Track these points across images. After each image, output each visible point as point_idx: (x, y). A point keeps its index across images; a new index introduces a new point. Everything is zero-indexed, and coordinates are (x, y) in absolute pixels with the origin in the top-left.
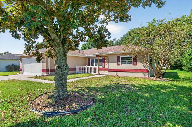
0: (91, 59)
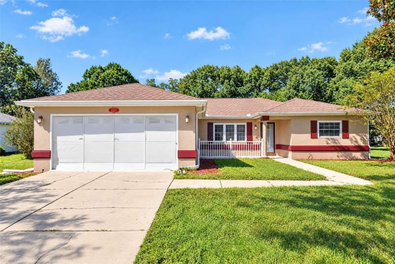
0: (214, 124)
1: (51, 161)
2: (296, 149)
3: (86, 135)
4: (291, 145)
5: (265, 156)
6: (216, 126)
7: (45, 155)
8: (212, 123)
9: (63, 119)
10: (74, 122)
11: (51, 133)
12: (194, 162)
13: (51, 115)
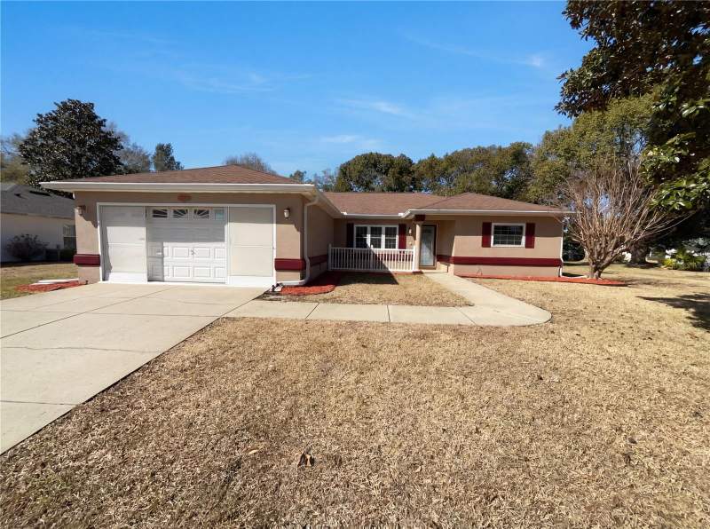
0: (355, 226)
1: (101, 268)
2: (460, 261)
4: (453, 255)
5: (417, 270)
6: (358, 228)
7: (93, 261)
8: (353, 225)
12: (298, 274)
13: (98, 204)
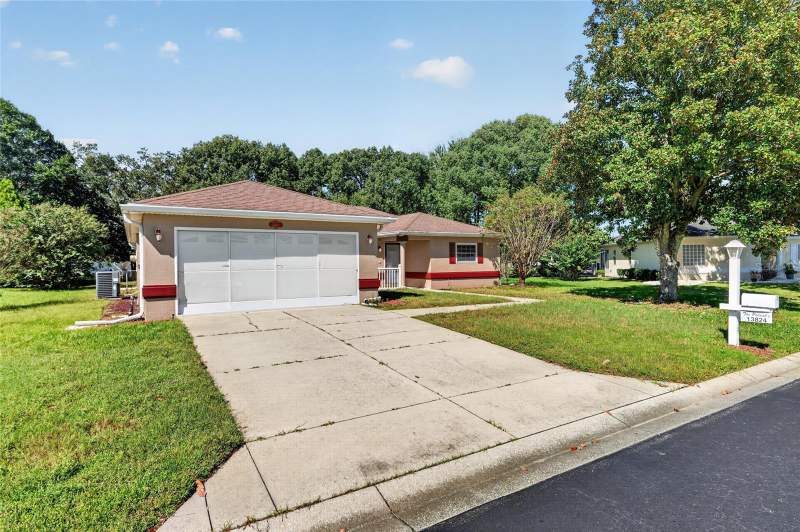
1: (176, 301)
2: (436, 277)
3: (233, 261)
4: (430, 271)
7: (169, 293)
9: (193, 235)
10: (209, 240)
11: (176, 258)
13: (176, 229)
